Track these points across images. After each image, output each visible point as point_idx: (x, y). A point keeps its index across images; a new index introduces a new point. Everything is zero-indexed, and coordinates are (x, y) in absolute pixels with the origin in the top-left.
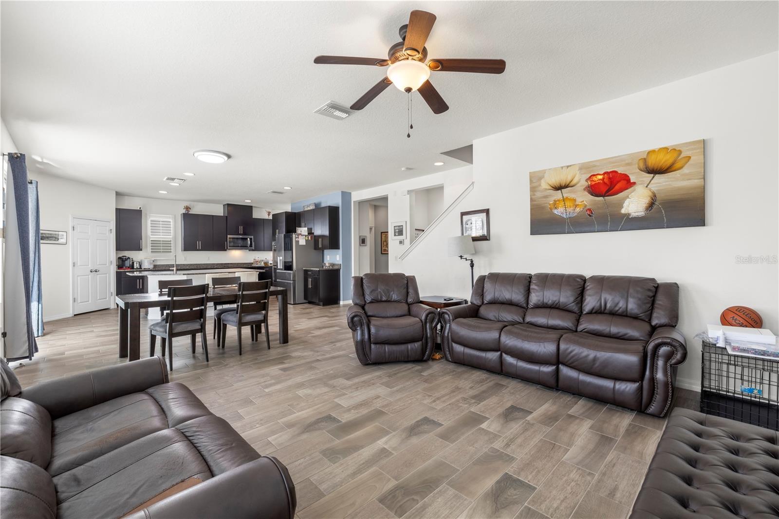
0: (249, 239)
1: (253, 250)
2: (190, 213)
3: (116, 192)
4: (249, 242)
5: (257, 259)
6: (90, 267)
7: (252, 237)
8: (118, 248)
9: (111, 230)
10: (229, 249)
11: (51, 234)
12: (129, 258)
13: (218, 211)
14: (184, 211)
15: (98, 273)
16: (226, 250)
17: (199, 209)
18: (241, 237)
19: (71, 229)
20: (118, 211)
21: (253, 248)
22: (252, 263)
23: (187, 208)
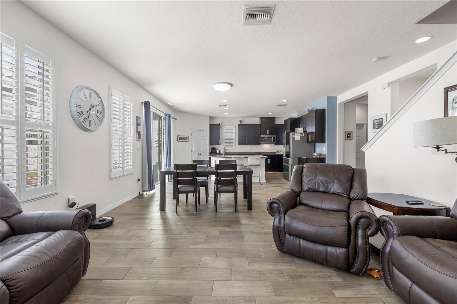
0: (273, 137)
1: (276, 144)
2: (242, 124)
3: (209, 116)
4: (273, 139)
5: (279, 150)
6: (198, 152)
7: (275, 136)
8: (210, 144)
9: (207, 135)
10: (262, 144)
11: (183, 137)
12: (215, 148)
13: (257, 121)
14: (239, 123)
15: (201, 155)
16: (260, 144)
17: (248, 121)
18: (268, 136)
19: (190, 135)
20: (210, 125)
21: (276, 142)
22: (276, 152)
23: (241, 121)
